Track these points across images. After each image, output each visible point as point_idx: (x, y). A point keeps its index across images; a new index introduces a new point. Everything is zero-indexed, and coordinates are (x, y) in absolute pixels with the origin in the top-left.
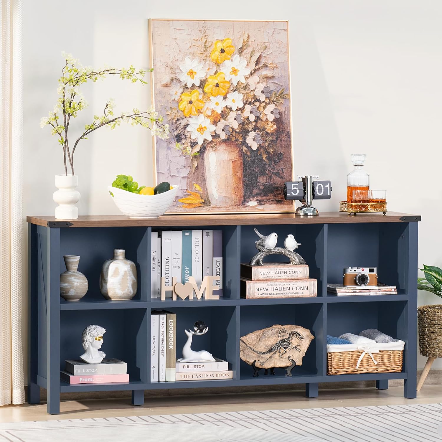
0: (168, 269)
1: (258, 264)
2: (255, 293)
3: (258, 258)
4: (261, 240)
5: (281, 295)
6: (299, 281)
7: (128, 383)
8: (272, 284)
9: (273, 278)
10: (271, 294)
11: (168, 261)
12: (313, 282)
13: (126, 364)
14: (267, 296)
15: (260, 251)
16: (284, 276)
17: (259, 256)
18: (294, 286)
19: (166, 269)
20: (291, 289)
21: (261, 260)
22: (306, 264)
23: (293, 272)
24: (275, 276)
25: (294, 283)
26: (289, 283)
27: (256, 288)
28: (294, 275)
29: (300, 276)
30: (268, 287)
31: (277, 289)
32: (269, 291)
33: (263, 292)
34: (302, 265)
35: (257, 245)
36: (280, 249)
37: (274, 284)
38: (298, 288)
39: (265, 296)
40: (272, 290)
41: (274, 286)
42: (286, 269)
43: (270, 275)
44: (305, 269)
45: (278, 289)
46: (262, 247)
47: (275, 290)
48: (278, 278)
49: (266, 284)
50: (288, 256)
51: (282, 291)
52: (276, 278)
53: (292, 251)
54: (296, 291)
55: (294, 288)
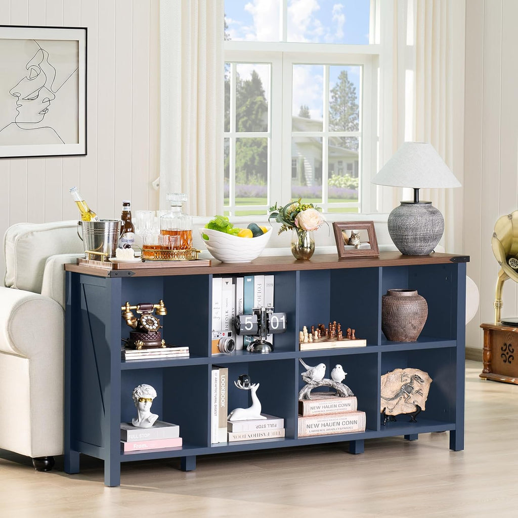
1: (305, 397)
2: (306, 430)
3: (306, 391)
4: (308, 372)
5: (331, 431)
6: (349, 415)
7: (181, 449)
9: (323, 413)
10: (321, 430)
12: (362, 415)
13: (179, 426)
14: (318, 432)
15: (307, 383)
16: (334, 410)
17: (307, 389)
18: (344, 420)
20: (341, 423)
21: (309, 393)
22: (354, 396)
23: (343, 405)
24: (326, 411)
25: (343, 417)
26: (339, 418)
27: (307, 425)
28: (343, 408)
29: (349, 409)
30: (319, 423)
31: (327, 425)
32: (320, 428)
33: (314, 429)
34: (351, 398)
35: (304, 378)
36: (328, 380)
37: (324, 419)
38: (347, 423)
39: (315, 433)
40: (323, 426)
41: (324, 422)
42: (336, 402)
43: (321, 409)
44: (353, 402)
45: (329, 425)
46: (309, 380)
47: (325, 426)
48: (328, 412)
49: (317, 420)
50: (336, 388)
51: (333, 427)
52: (326, 412)
53: (340, 382)
54: (346, 426)
55: (344, 423)
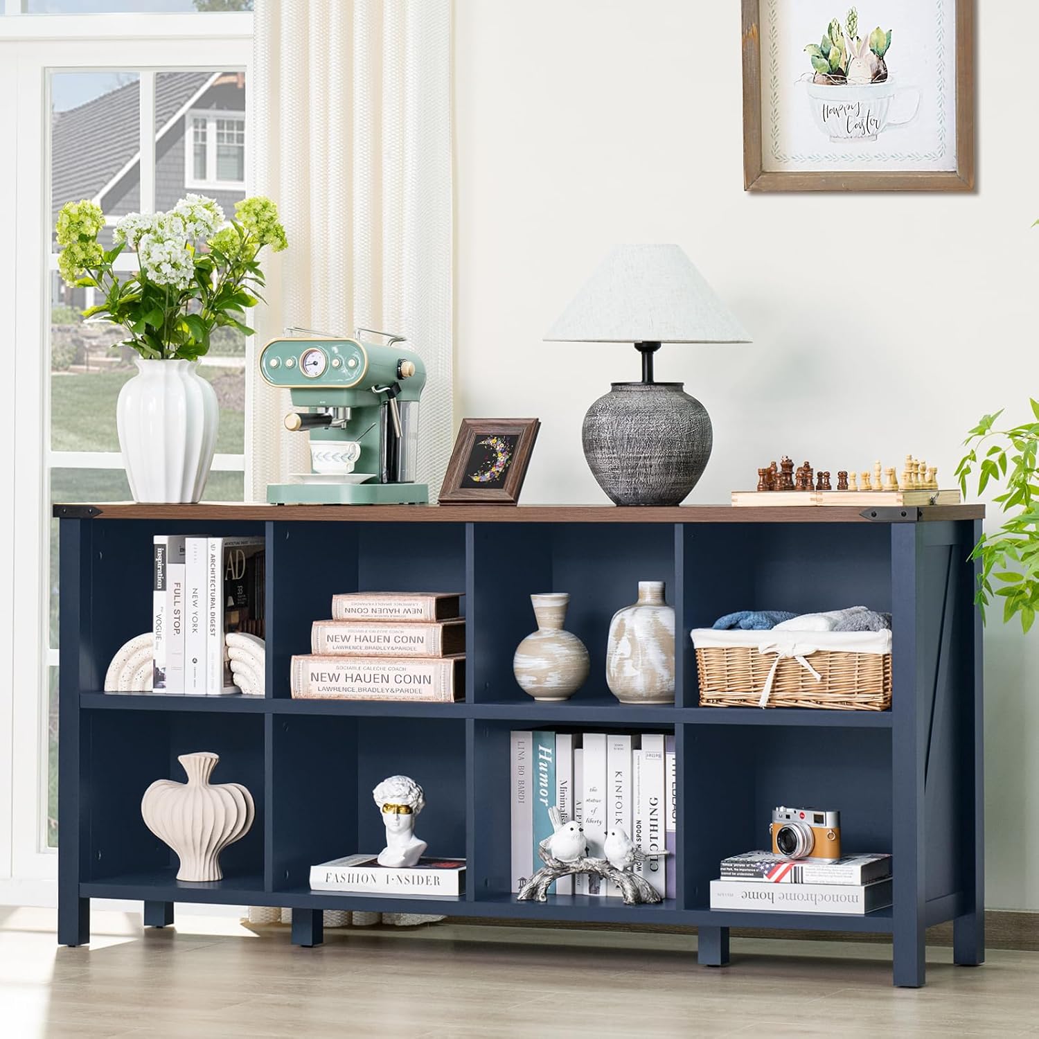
0: (656, 828)
2: (310, 685)
5: (371, 693)
6: (413, 662)
8: (349, 665)
9: (358, 651)
10: (346, 690)
11: (655, 807)
12: (443, 664)
14: (338, 693)
16: (385, 647)
18: (398, 673)
19: (652, 828)
20: (391, 679)
23: (405, 640)
24: (363, 647)
25: (400, 665)
27: (312, 674)
28: (405, 645)
29: (421, 648)
30: (340, 671)
31: (358, 678)
32: (342, 683)
33: (328, 684)
37: (353, 665)
38: (408, 679)
39: (333, 694)
40: (349, 680)
41: (352, 671)
43: (352, 643)
44: (432, 634)
45: (363, 679)
47: (354, 680)
48: (372, 652)
51: (372, 685)
52: (366, 652)
54: (403, 686)
55: (399, 679)
